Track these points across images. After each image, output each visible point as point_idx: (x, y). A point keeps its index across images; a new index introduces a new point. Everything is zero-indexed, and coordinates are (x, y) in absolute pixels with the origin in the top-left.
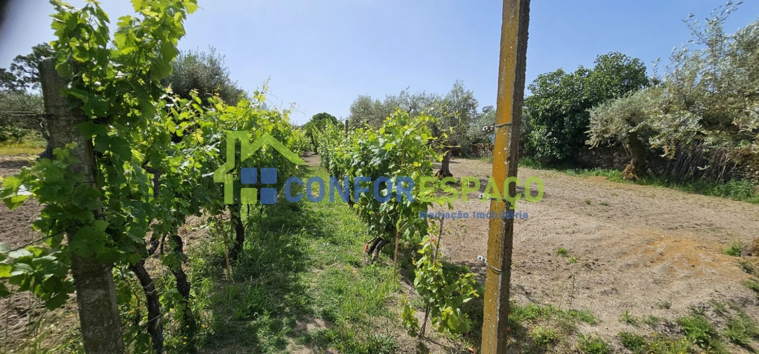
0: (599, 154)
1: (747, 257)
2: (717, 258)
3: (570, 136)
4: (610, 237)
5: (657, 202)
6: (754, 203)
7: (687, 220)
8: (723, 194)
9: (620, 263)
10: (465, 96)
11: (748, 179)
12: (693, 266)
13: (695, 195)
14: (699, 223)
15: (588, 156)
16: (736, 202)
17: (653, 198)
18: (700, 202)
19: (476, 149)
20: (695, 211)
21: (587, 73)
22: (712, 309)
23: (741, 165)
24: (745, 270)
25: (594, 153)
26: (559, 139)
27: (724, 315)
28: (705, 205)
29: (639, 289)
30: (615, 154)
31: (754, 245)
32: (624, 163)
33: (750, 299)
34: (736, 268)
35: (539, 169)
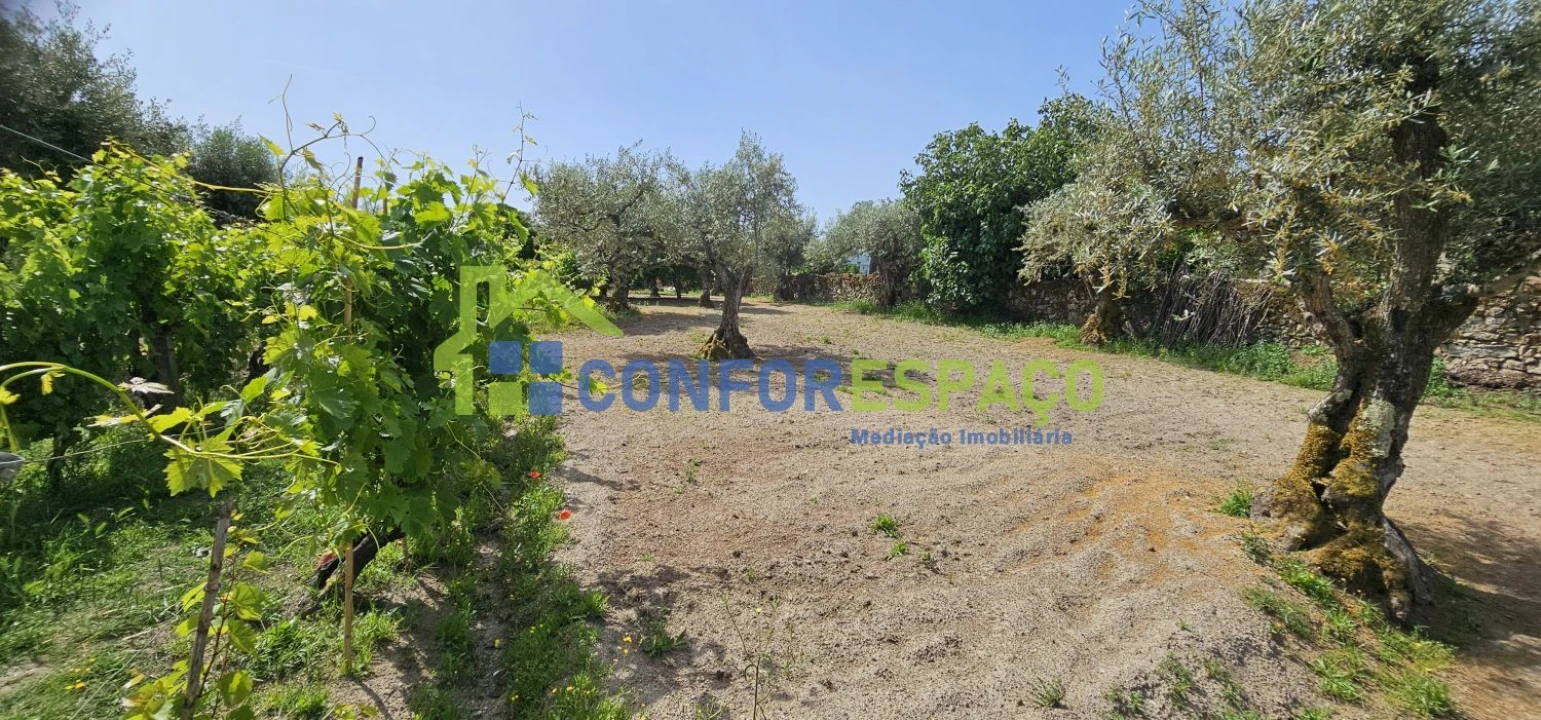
0: (1043, 294)
1: (1261, 519)
2: (1203, 524)
3: (991, 258)
4: (1006, 477)
5: (1130, 387)
6: (1293, 384)
7: (1175, 426)
8: (1244, 369)
9: (1006, 547)
10: (766, 165)
11: (1284, 339)
12: (1152, 550)
13: (1198, 372)
14: (1192, 430)
15: (1024, 299)
16: (1263, 383)
17: (1126, 380)
18: (1203, 386)
19: (825, 286)
20: (1192, 405)
21: (1024, 135)
22: (1164, 689)
23: (1275, 314)
24: (1254, 557)
25: (1034, 293)
26: (971, 266)
27: (1190, 704)
28: (1213, 391)
29: (1012, 633)
30: (1070, 295)
31: (1276, 492)
32: (1085, 311)
33: (1257, 640)
34: (1237, 551)
35: (937, 324)
